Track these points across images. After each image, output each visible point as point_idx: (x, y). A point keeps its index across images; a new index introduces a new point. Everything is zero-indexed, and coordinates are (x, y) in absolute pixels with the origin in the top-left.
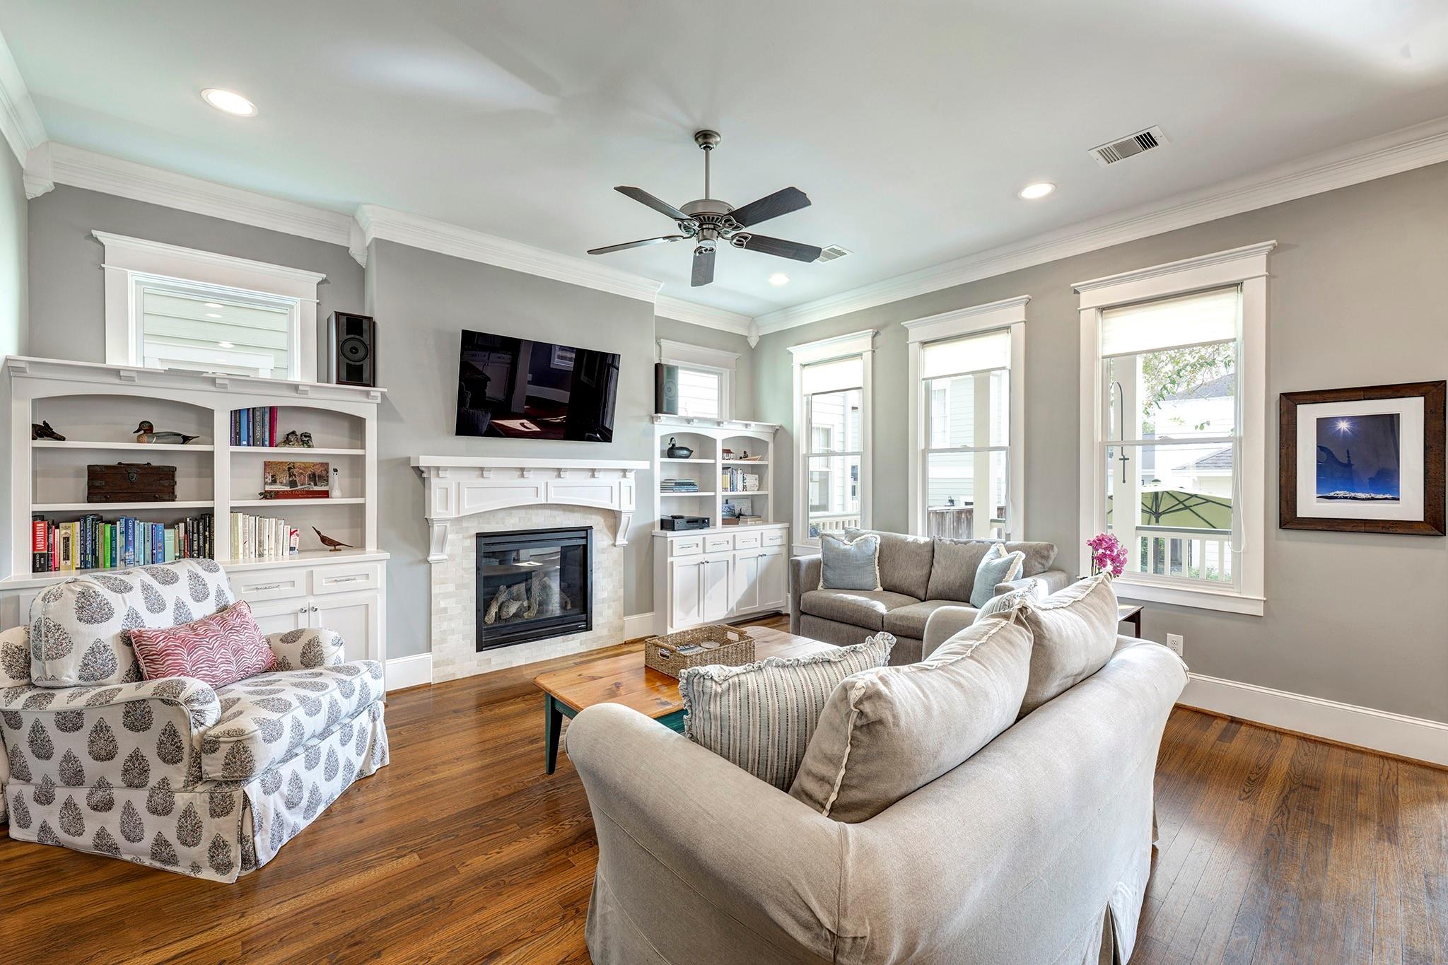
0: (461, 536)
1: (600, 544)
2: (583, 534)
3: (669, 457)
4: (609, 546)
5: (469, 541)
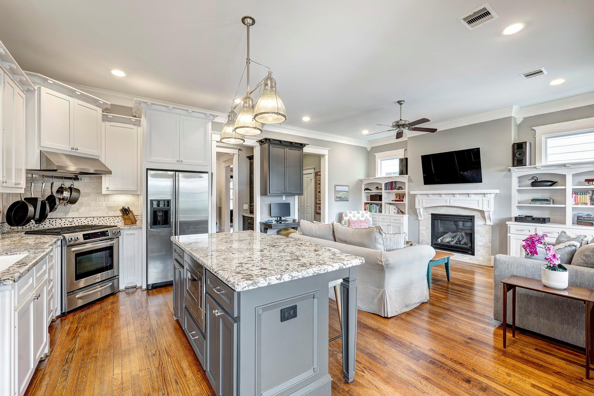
0: (427, 214)
1: (478, 223)
2: (470, 218)
3: (532, 187)
4: (483, 224)
5: (429, 215)
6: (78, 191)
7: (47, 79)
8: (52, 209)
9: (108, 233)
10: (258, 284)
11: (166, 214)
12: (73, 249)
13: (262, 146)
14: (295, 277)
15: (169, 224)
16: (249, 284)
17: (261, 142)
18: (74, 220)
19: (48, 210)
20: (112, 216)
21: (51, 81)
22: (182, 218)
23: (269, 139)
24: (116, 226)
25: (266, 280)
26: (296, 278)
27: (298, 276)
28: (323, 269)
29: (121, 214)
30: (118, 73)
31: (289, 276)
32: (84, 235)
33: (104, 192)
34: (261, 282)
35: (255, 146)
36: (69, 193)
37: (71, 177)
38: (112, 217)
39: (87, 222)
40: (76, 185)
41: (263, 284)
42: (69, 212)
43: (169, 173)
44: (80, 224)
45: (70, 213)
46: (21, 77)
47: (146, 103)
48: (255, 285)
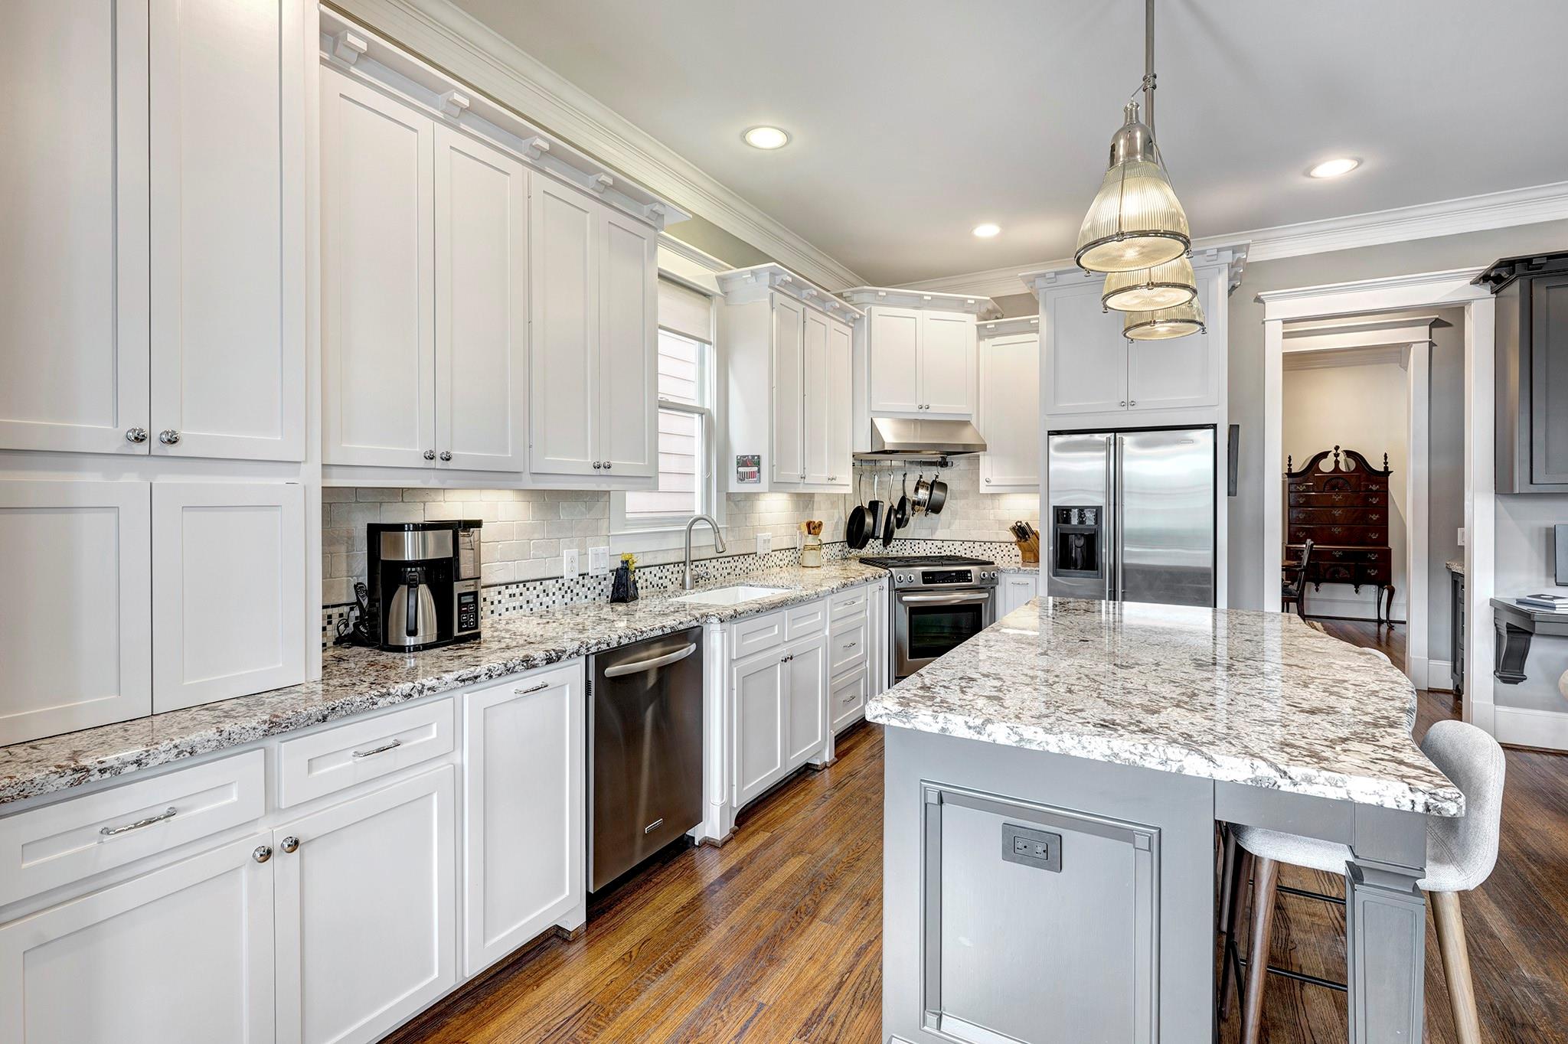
6: (943, 486)
7: (878, 291)
8: (902, 523)
9: (971, 576)
10: (913, 721)
11: (1091, 540)
12: (905, 598)
13: (1499, 294)
14: (1030, 741)
15: (1097, 569)
16: (891, 711)
17: (1496, 278)
18: (944, 544)
19: (893, 523)
20: (1005, 540)
21: (883, 291)
22: (1134, 555)
23: (1527, 261)
24: (993, 563)
25: (936, 718)
26: (1034, 747)
27: (1044, 744)
28: (1156, 754)
29: (1014, 539)
30: (987, 231)
31: (1011, 732)
32: (924, 574)
33: (983, 489)
34: (921, 717)
35: (1469, 302)
36: (928, 493)
37: (936, 460)
38: (1007, 544)
39: (964, 552)
40: (944, 475)
41: (926, 724)
42: (936, 529)
43: (1097, 437)
44: (953, 554)
45: (939, 530)
46: (832, 303)
47: (1043, 276)
48: (905, 720)
